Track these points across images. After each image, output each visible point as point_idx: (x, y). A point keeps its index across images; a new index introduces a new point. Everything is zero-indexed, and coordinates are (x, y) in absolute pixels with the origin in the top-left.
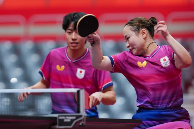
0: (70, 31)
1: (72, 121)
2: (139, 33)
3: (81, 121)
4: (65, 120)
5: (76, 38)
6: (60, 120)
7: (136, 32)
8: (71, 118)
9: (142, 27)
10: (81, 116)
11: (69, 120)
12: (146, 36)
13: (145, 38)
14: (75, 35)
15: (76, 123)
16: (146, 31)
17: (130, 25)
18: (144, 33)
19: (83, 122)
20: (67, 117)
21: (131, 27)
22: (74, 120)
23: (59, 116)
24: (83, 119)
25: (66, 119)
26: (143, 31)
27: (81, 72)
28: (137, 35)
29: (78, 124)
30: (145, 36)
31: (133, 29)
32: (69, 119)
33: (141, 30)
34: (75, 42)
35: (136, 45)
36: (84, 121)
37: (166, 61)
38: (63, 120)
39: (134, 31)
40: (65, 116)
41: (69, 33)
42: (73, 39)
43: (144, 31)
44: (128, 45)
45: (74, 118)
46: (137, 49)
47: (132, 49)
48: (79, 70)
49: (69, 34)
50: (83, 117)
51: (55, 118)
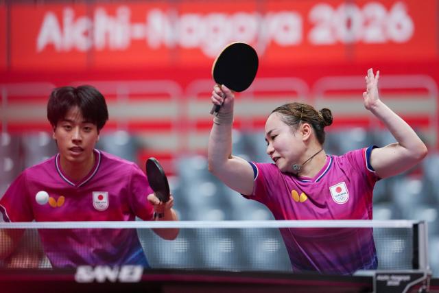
0: (69, 124)
1: (403, 284)
2: (297, 129)
3: (420, 284)
4: (390, 283)
5: (81, 139)
6: (379, 283)
7: (292, 126)
8: (400, 278)
9: (304, 120)
10: (421, 275)
11: (397, 283)
12: (309, 138)
13: (307, 142)
14: (80, 133)
15: (411, 288)
16: (310, 130)
17: (283, 113)
18: (306, 131)
19: (424, 287)
20: (393, 277)
21: (285, 116)
22: (408, 282)
23: (377, 275)
24: (426, 280)
25: (390, 280)
26: (305, 127)
27: (101, 198)
28: (293, 132)
29: (414, 291)
30: (306, 137)
31: (287, 121)
32: (397, 280)
33: (303, 125)
34: (79, 147)
35: (287, 150)
36: (426, 285)
37: (342, 192)
38: (385, 282)
39: (289, 124)
40: (390, 275)
41: (67, 128)
42: (74, 141)
43: (307, 128)
44: (270, 148)
45: (407, 278)
46: (287, 160)
47: (279, 158)
48: (96, 195)
49: (67, 131)
50: (425, 277)
51: (370, 278)
